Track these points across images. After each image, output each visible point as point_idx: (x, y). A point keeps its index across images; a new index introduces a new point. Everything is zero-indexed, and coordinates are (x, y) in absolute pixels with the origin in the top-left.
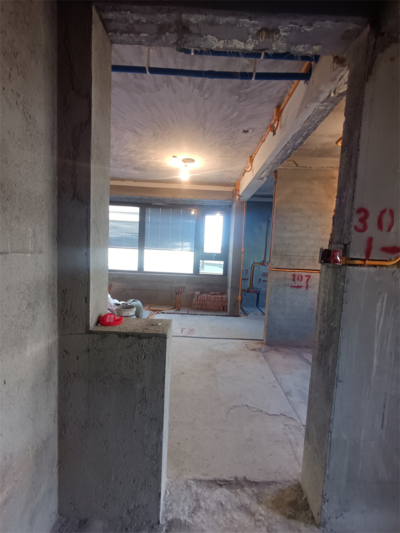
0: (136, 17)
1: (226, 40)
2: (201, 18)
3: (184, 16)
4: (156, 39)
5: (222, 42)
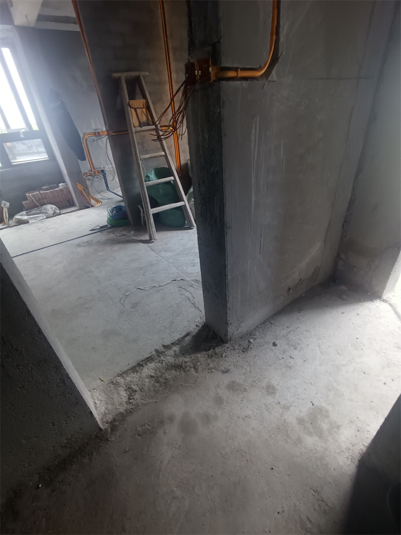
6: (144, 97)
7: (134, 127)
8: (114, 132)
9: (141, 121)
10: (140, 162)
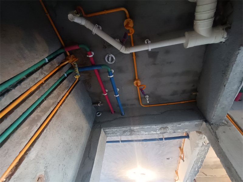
0: (115, 130)
1: (148, 132)
2: (138, 127)
3: (132, 128)
4: (123, 134)
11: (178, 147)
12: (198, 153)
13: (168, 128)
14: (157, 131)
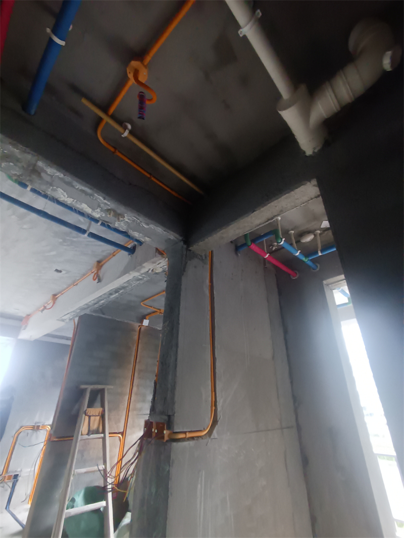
1: (75, 200)
2: (59, 174)
3: (40, 164)
5: (72, 200)
6: (103, 406)
7: (82, 435)
8: (57, 438)
9: (91, 429)
10: (72, 478)
11: (98, 259)
12: (128, 281)
13: (124, 217)
14: (98, 210)
